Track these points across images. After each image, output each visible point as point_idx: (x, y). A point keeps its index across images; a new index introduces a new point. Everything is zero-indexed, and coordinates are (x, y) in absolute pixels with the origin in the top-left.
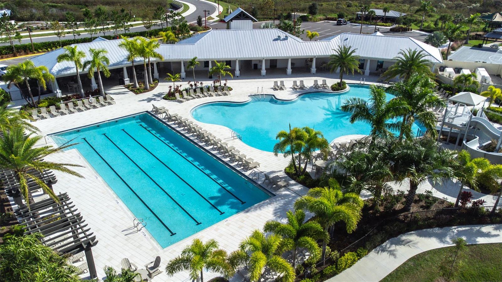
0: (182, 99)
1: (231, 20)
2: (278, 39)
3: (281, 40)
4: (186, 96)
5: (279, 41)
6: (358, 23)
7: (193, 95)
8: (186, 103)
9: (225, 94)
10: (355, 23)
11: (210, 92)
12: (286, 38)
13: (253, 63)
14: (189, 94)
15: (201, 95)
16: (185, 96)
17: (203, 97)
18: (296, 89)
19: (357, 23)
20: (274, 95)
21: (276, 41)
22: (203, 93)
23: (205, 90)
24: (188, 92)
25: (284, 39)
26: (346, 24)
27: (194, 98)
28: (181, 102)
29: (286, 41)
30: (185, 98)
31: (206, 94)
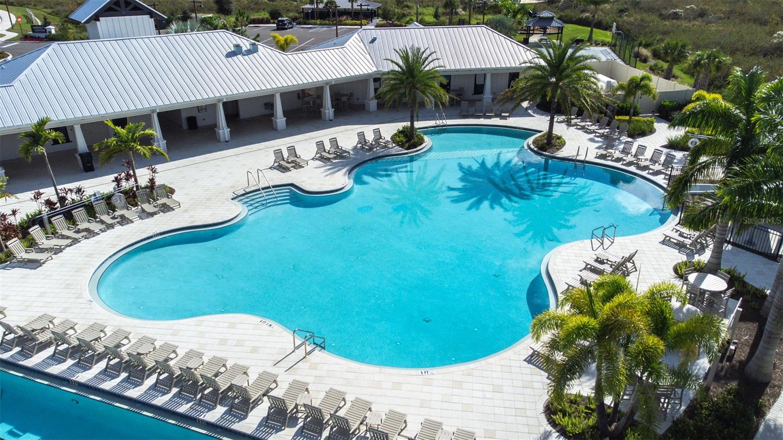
0: (33, 256)
1: (96, 18)
2: (237, 51)
3: (244, 55)
4: (44, 241)
5: (239, 56)
6: (312, 24)
7: (66, 232)
8: (53, 265)
9: (166, 208)
10: (305, 24)
11: (118, 213)
12: (253, 50)
13: (184, 116)
14: (50, 230)
15: (95, 226)
16: (44, 243)
17: (102, 231)
18: (328, 159)
19: (309, 24)
20: (292, 185)
21: (235, 58)
22: (95, 218)
23: (100, 207)
24: (48, 226)
25: (249, 52)
26: (292, 28)
27: (75, 241)
28: (34, 264)
29: (255, 54)
30: (42, 251)
31: (106, 218)
